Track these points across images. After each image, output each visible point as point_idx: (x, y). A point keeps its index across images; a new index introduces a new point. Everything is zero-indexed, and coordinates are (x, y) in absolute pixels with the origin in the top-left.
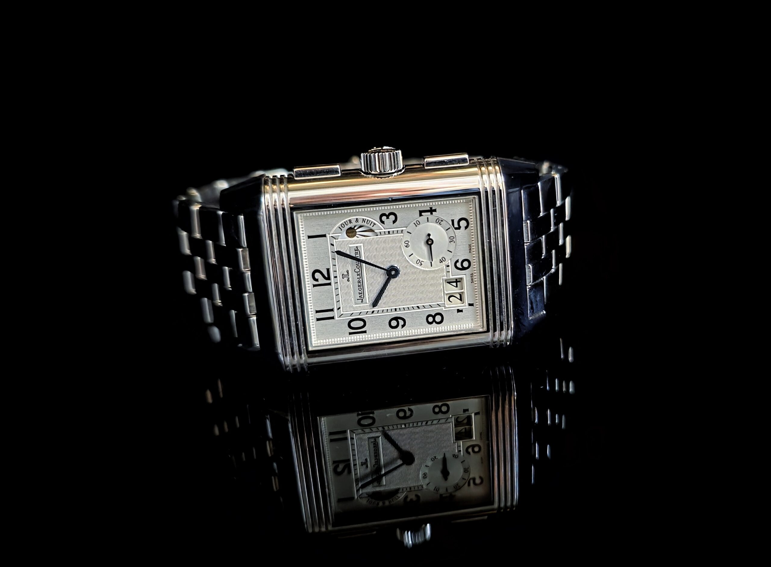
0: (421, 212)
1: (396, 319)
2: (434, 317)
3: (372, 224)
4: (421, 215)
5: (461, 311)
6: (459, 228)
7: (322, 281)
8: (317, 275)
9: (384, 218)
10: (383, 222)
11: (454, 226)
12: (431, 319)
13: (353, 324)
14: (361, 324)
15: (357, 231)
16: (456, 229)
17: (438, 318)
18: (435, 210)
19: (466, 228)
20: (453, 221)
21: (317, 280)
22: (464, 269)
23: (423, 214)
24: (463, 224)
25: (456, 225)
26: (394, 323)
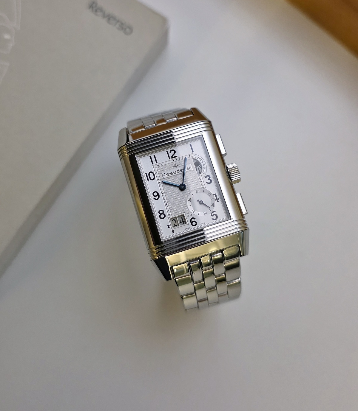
0: (215, 195)
1: (158, 195)
2: (163, 214)
3: (204, 173)
4: (214, 195)
5: (169, 227)
6: (212, 216)
7: (171, 155)
8: (173, 152)
9: (208, 177)
10: (206, 177)
11: (212, 212)
12: (161, 212)
13: (151, 174)
14: (152, 178)
15: (199, 166)
16: (211, 214)
17: (162, 216)
18: (218, 201)
19: (213, 219)
20: (215, 211)
21: (170, 152)
22: (192, 223)
23: (215, 196)
24: (215, 217)
25: (213, 214)
26: (156, 194)
